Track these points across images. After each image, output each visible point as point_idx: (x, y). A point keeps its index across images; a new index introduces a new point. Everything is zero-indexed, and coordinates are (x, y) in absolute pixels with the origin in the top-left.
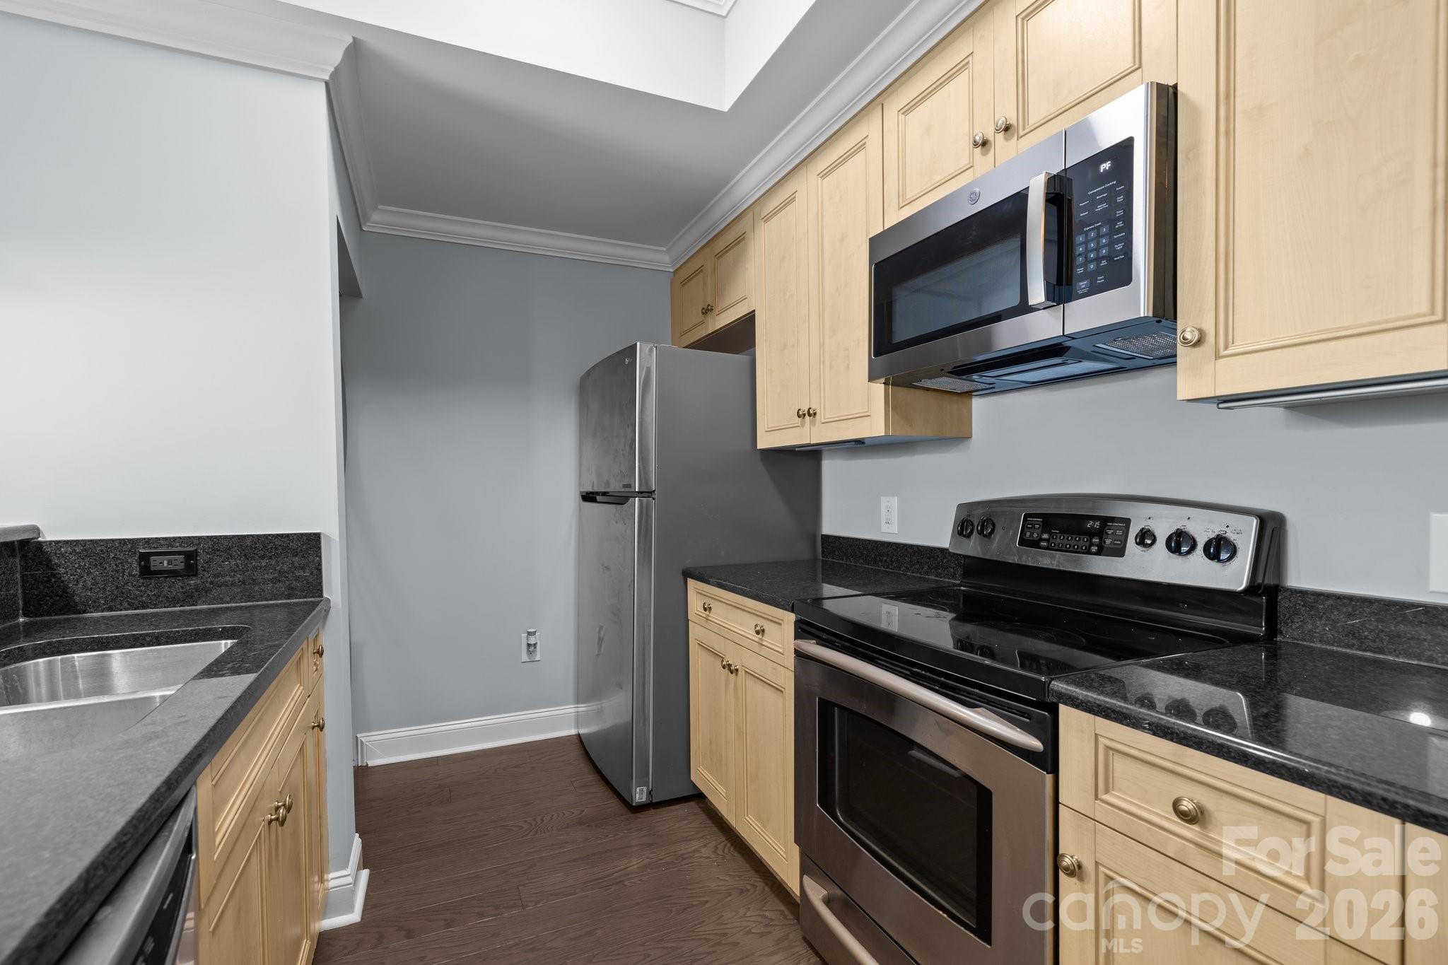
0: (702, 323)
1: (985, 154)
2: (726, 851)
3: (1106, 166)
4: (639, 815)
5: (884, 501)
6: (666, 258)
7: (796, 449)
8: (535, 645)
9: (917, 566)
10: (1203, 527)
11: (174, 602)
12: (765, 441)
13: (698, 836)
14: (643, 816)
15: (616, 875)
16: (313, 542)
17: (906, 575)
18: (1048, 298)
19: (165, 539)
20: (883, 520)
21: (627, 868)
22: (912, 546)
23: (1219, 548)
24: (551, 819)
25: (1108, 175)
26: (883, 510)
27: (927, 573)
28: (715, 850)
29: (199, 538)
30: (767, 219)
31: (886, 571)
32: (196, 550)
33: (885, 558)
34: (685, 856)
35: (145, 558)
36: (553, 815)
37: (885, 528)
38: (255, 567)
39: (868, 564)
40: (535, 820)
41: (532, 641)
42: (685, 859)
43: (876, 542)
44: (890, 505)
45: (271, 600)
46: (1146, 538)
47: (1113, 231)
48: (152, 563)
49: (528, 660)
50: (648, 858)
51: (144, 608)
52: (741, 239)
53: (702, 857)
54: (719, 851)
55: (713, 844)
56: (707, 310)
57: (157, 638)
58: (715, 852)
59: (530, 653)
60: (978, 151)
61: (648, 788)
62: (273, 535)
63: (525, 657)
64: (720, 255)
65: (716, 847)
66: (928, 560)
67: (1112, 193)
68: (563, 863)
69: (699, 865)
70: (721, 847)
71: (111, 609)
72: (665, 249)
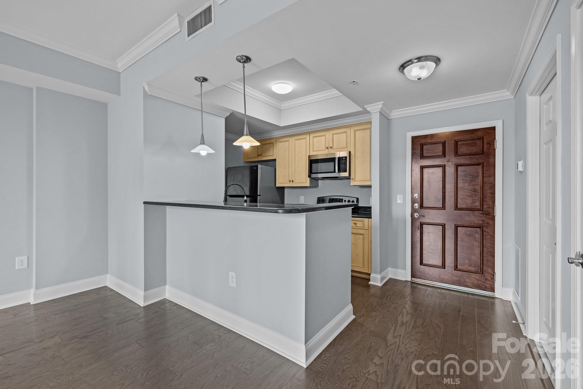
1: (328, 149)
3: (344, 158)
5: (301, 197)
10: (351, 200)
12: (279, 185)
18: (338, 172)
20: (301, 200)
23: (353, 201)
25: (344, 159)
26: (301, 199)
30: (280, 142)
46: (345, 201)
47: (345, 166)
52: (272, 143)
60: (326, 149)
64: (264, 144)
67: (345, 162)
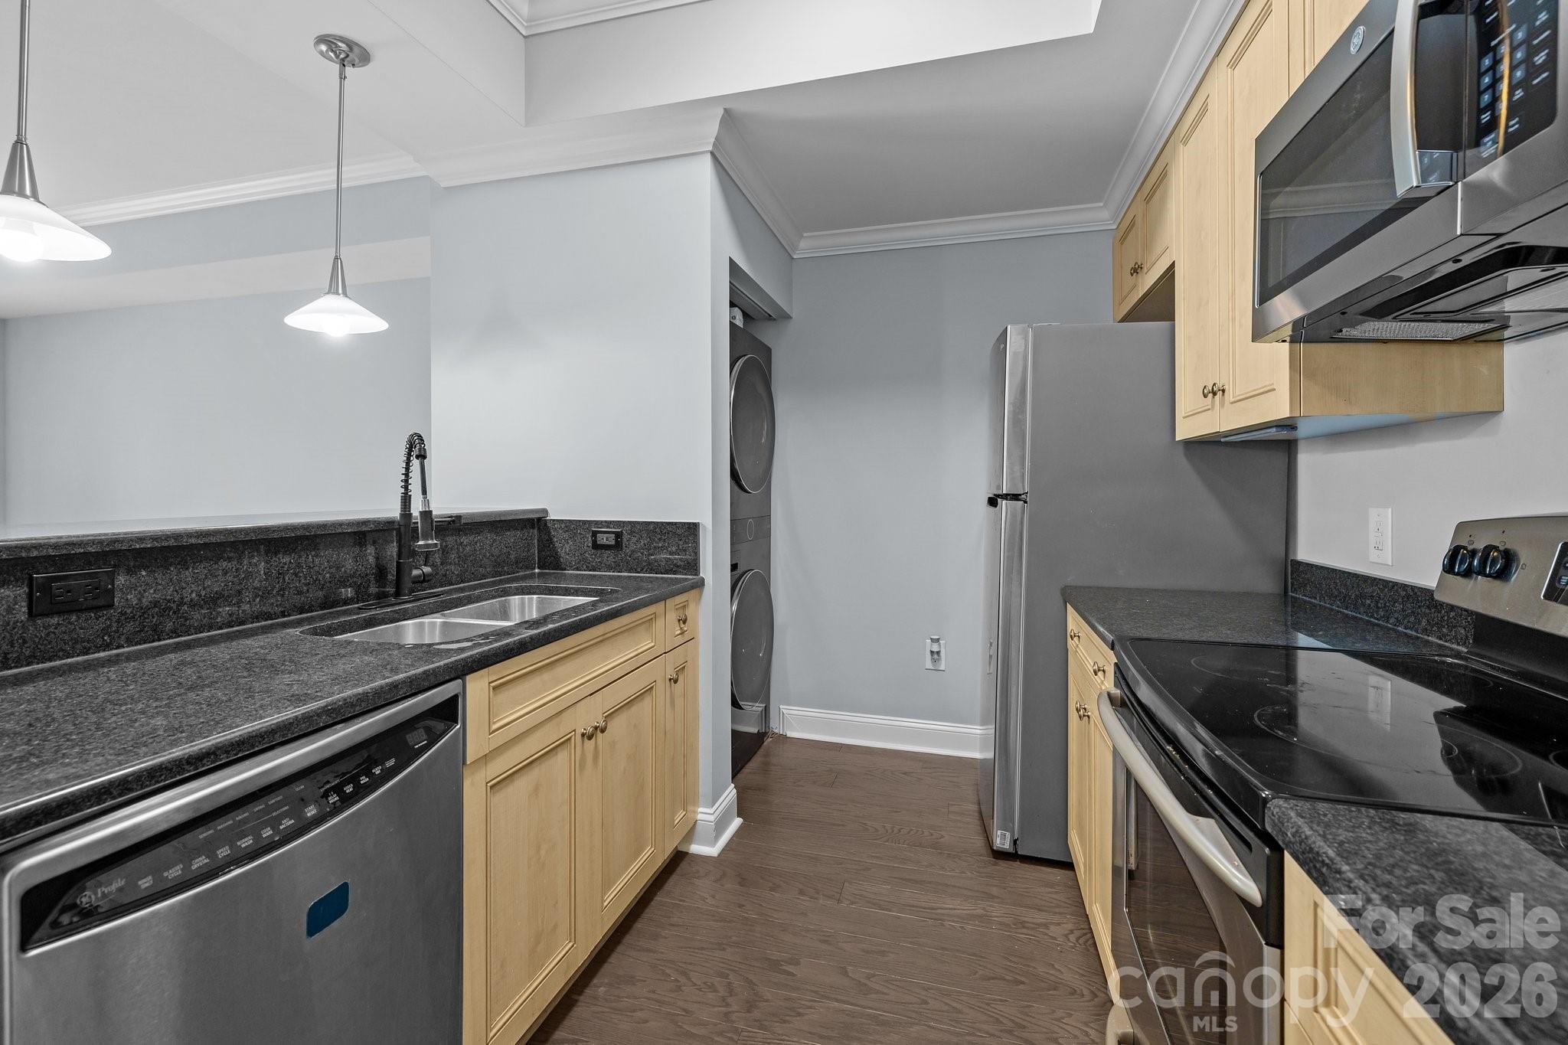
0: (1135, 286)
2: (1081, 941)
4: (1001, 862)
5: (1375, 514)
6: (1105, 214)
7: (1222, 440)
8: (938, 653)
9: (1412, 619)
11: (610, 568)
12: (1186, 429)
13: (1057, 910)
14: (1004, 865)
15: (939, 911)
16: (692, 529)
17: (1396, 631)
19: (606, 522)
20: (1372, 543)
21: (955, 909)
22: (1404, 586)
24: (909, 832)
26: (1373, 528)
27: (1425, 631)
28: (1069, 934)
29: (624, 522)
30: (1185, 140)
31: (1370, 621)
32: (622, 531)
33: (1368, 602)
34: (1027, 925)
35: (595, 534)
36: (912, 830)
37: (1374, 556)
38: (655, 547)
39: (1347, 608)
40: (892, 828)
41: (935, 648)
42: (1024, 927)
43: (1356, 576)
44: (1382, 520)
45: (664, 574)
48: (598, 539)
49: (933, 668)
50: (984, 909)
51: (595, 570)
52: (1164, 175)
53: (1046, 934)
54: (1072, 938)
55: (1070, 926)
56: (1136, 270)
57: (577, 591)
58: (1066, 936)
59: (934, 661)
61: (1012, 835)
62: (666, 523)
63: (929, 664)
64: (1148, 199)
65: (1072, 932)
66: (1427, 611)
68: (895, 878)
69: (1038, 941)
70: (1077, 933)
71: (577, 569)
72: (1102, 204)
